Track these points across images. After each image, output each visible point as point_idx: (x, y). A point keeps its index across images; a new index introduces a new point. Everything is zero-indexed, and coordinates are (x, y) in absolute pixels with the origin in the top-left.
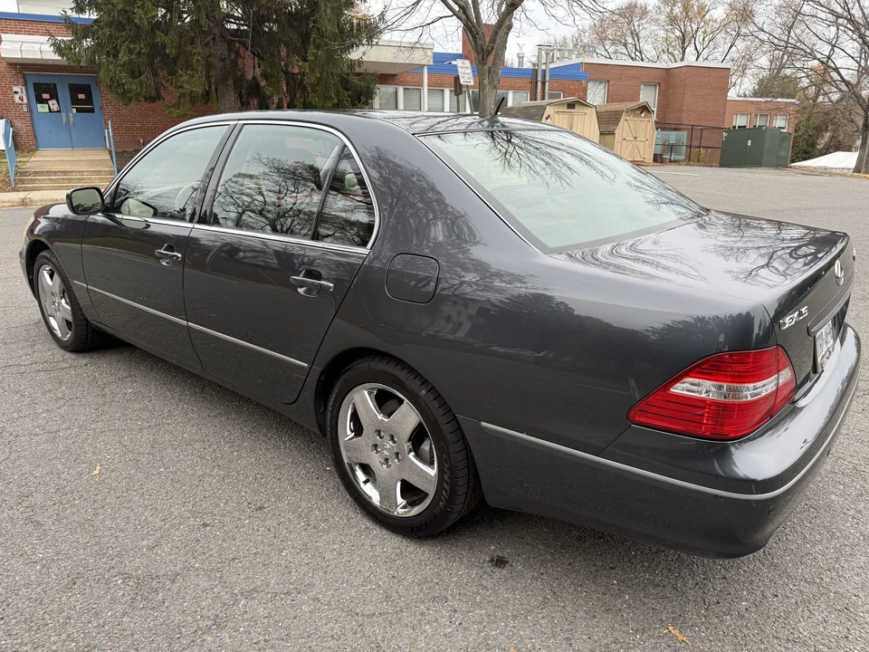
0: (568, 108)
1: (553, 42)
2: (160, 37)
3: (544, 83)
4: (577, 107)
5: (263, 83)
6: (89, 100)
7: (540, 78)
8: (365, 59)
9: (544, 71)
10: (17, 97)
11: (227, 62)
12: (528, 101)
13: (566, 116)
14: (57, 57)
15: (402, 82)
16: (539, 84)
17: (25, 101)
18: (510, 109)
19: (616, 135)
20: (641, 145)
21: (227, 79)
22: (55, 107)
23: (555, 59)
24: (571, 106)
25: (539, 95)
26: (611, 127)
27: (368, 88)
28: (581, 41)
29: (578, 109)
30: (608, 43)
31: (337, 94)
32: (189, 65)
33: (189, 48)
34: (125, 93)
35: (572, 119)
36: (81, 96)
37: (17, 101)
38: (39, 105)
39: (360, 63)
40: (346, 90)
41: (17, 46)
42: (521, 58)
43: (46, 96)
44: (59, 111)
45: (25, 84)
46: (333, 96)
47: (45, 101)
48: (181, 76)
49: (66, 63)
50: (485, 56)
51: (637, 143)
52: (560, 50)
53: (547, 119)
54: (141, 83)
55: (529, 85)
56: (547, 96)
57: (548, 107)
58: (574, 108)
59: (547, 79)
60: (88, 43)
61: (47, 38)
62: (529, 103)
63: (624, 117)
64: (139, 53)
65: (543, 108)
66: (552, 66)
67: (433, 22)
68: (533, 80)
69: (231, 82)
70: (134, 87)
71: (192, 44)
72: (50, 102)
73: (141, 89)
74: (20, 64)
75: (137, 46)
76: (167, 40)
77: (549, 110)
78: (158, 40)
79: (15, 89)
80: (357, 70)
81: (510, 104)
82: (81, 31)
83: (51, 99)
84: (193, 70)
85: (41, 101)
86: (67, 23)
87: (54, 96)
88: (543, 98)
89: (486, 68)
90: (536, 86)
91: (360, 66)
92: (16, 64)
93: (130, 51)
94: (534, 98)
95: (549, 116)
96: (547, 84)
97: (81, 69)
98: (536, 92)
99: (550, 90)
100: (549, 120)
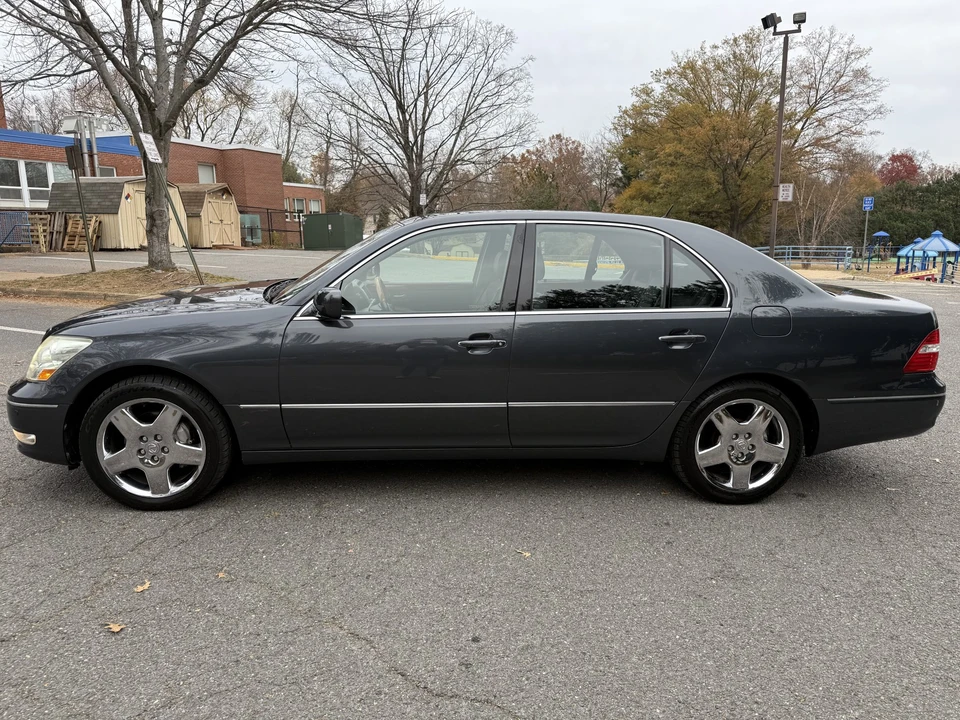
3: (91, 156)
7: (85, 150)
9: (90, 141)
16: (86, 156)
19: (203, 218)
20: (227, 229)
25: (87, 170)
26: (196, 209)
51: (224, 226)
53: (127, 198)
56: (97, 171)
57: (126, 185)
59: (95, 151)
63: (207, 199)
66: (98, 135)
77: (127, 189)
94: (82, 172)
95: (129, 194)
96: (96, 157)
98: (83, 166)
99: (100, 164)
100: (129, 200)
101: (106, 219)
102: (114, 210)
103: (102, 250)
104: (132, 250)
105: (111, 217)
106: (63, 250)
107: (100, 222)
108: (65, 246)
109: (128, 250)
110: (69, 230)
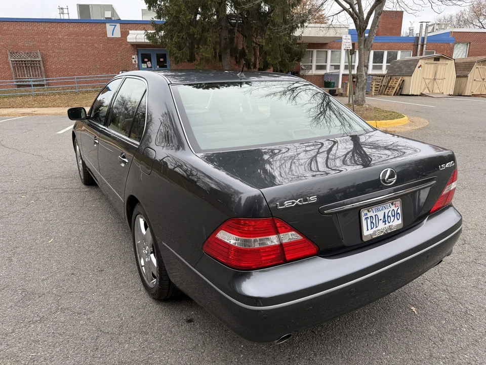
0: (434, 61)
1: (443, 19)
2: (192, 30)
3: (422, 46)
4: (440, 60)
5: (247, 51)
6: (165, 61)
7: (420, 43)
8: (303, 35)
9: (423, 39)
10: (133, 60)
11: (228, 40)
12: (411, 57)
13: (433, 66)
14: (147, 41)
15: (330, 47)
16: (419, 46)
17: (137, 62)
18: (398, 61)
19: (469, 78)
21: (226, 50)
22: (149, 65)
23: (435, 30)
24: (437, 59)
25: (419, 53)
26: (465, 73)
27: (301, 52)
28: (463, 17)
29: (441, 61)
30: (482, 18)
31: (282, 56)
32: (205, 43)
33: (206, 34)
34: (176, 58)
35: (437, 67)
36: (162, 60)
37: (134, 62)
38: (143, 64)
39: (300, 37)
40: (288, 53)
41: (135, 36)
42: (411, 30)
43: (146, 60)
44: (151, 67)
45: (138, 55)
46: (279, 57)
47: (145, 62)
48: (201, 49)
49: (151, 43)
50: (362, 32)
51: (484, 83)
52: (439, 24)
53: (419, 67)
54: (183, 53)
55: (413, 47)
56: (424, 53)
57: (422, 60)
58: (439, 60)
59: (425, 42)
60: (162, 33)
61: (144, 31)
62: (412, 57)
63: (476, 65)
64: (182, 38)
65: (417, 61)
66: (429, 35)
67: (339, 13)
68: (415, 44)
69: (228, 51)
70: (179, 55)
71: (208, 32)
72: (148, 63)
73: (183, 56)
74: (136, 45)
75: (181, 34)
76: (195, 31)
77: (421, 62)
78: (191, 31)
79: (133, 57)
80: (298, 41)
81: (399, 58)
82: (159, 28)
83: (148, 61)
84: (208, 45)
85: (144, 62)
86: (153, 24)
87: (150, 60)
88: (421, 54)
89: (362, 38)
90: (417, 48)
91: (300, 39)
92: (134, 45)
93: (178, 37)
94: (415, 54)
95: (421, 66)
96: (425, 46)
97: (158, 46)
98: (417, 51)
99: (426, 49)
100: (420, 68)
101: (406, 78)
102: (410, 74)
103: (401, 95)
104: (415, 95)
105: (409, 77)
106: (384, 94)
107: (403, 81)
108: (385, 93)
109: (413, 95)
110: (389, 85)
